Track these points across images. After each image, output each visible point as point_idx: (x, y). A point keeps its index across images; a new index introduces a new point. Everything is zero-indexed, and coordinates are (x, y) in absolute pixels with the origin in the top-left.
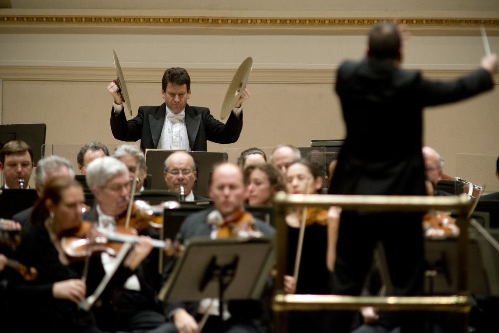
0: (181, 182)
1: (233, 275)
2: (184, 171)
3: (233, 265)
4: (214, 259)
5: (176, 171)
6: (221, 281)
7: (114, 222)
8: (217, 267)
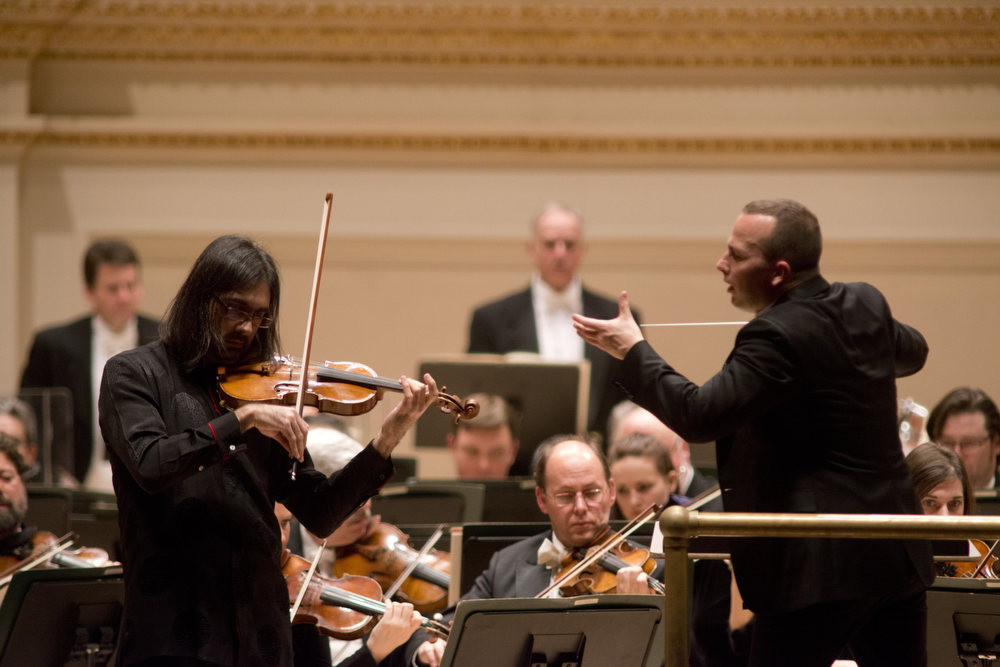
8: (540, 657)
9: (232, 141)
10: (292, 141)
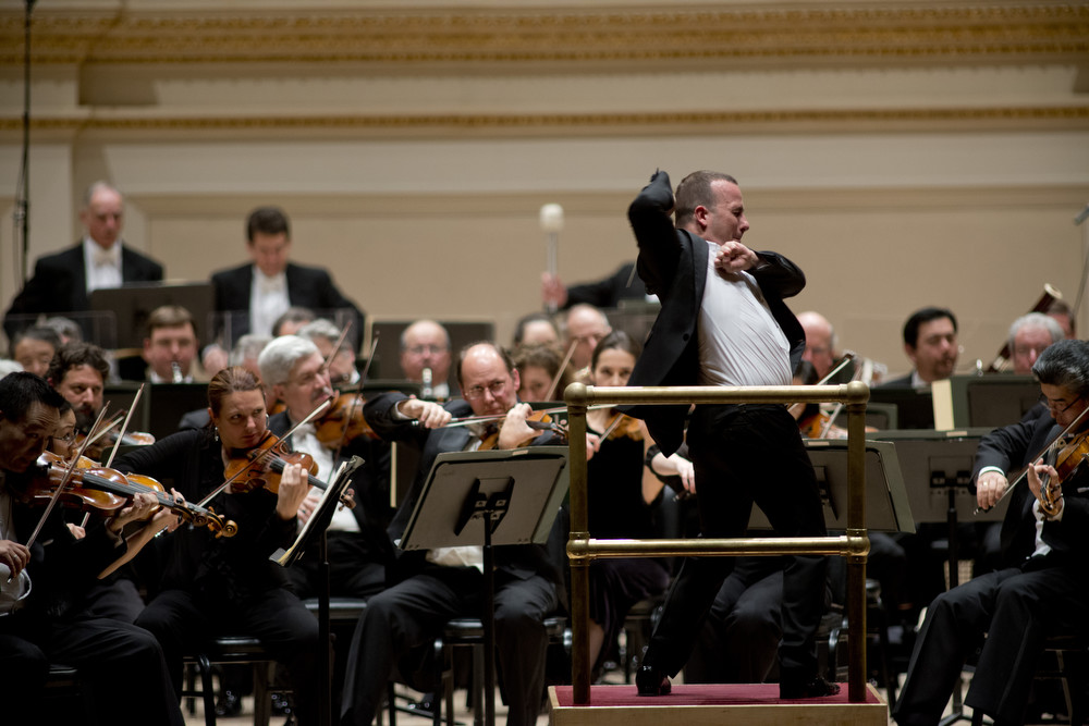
0: (427, 363)
1: (506, 508)
2: (433, 347)
3: (506, 493)
4: (477, 483)
5: (420, 348)
6: (487, 517)
7: (314, 431)
8: (483, 497)
9: (233, 123)
10: (279, 122)
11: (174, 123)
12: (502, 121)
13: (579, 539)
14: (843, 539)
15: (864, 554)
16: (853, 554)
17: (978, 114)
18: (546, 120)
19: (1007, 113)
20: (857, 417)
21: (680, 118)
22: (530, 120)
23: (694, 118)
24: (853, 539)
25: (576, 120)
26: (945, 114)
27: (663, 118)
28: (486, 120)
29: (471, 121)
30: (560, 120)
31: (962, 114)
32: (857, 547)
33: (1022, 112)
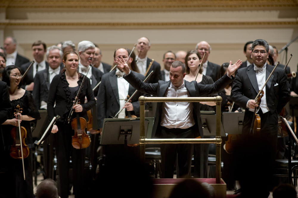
9: (48, 24)
11: (32, 24)
12: (122, 24)
13: (142, 138)
14: (215, 139)
15: (220, 143)
16: (217, 143)
17: (252, 23)
18: (134, 24)
19: (260, 23)
20: (219, 106)
21: (171, 24)
22: (130, 24)
23: (175, 24)
24: (217, 139)
25: (142, 24)
26: (243, 23)
27: (166, 24)
28: (118, 24)
29: (114, 24)
30: (138, 24)
31: (248, 23)
32: (218, 141)
33: (264, 23)
